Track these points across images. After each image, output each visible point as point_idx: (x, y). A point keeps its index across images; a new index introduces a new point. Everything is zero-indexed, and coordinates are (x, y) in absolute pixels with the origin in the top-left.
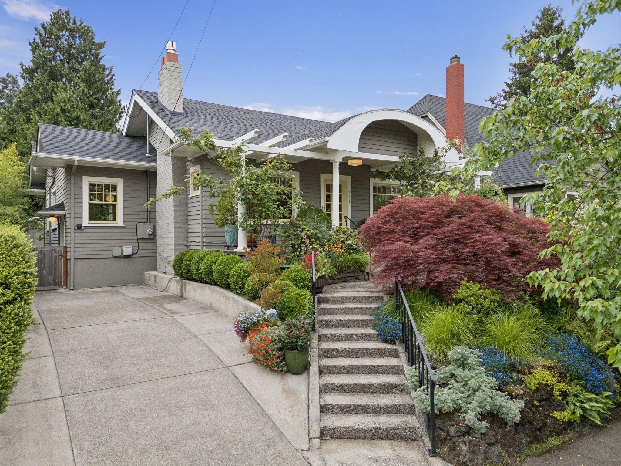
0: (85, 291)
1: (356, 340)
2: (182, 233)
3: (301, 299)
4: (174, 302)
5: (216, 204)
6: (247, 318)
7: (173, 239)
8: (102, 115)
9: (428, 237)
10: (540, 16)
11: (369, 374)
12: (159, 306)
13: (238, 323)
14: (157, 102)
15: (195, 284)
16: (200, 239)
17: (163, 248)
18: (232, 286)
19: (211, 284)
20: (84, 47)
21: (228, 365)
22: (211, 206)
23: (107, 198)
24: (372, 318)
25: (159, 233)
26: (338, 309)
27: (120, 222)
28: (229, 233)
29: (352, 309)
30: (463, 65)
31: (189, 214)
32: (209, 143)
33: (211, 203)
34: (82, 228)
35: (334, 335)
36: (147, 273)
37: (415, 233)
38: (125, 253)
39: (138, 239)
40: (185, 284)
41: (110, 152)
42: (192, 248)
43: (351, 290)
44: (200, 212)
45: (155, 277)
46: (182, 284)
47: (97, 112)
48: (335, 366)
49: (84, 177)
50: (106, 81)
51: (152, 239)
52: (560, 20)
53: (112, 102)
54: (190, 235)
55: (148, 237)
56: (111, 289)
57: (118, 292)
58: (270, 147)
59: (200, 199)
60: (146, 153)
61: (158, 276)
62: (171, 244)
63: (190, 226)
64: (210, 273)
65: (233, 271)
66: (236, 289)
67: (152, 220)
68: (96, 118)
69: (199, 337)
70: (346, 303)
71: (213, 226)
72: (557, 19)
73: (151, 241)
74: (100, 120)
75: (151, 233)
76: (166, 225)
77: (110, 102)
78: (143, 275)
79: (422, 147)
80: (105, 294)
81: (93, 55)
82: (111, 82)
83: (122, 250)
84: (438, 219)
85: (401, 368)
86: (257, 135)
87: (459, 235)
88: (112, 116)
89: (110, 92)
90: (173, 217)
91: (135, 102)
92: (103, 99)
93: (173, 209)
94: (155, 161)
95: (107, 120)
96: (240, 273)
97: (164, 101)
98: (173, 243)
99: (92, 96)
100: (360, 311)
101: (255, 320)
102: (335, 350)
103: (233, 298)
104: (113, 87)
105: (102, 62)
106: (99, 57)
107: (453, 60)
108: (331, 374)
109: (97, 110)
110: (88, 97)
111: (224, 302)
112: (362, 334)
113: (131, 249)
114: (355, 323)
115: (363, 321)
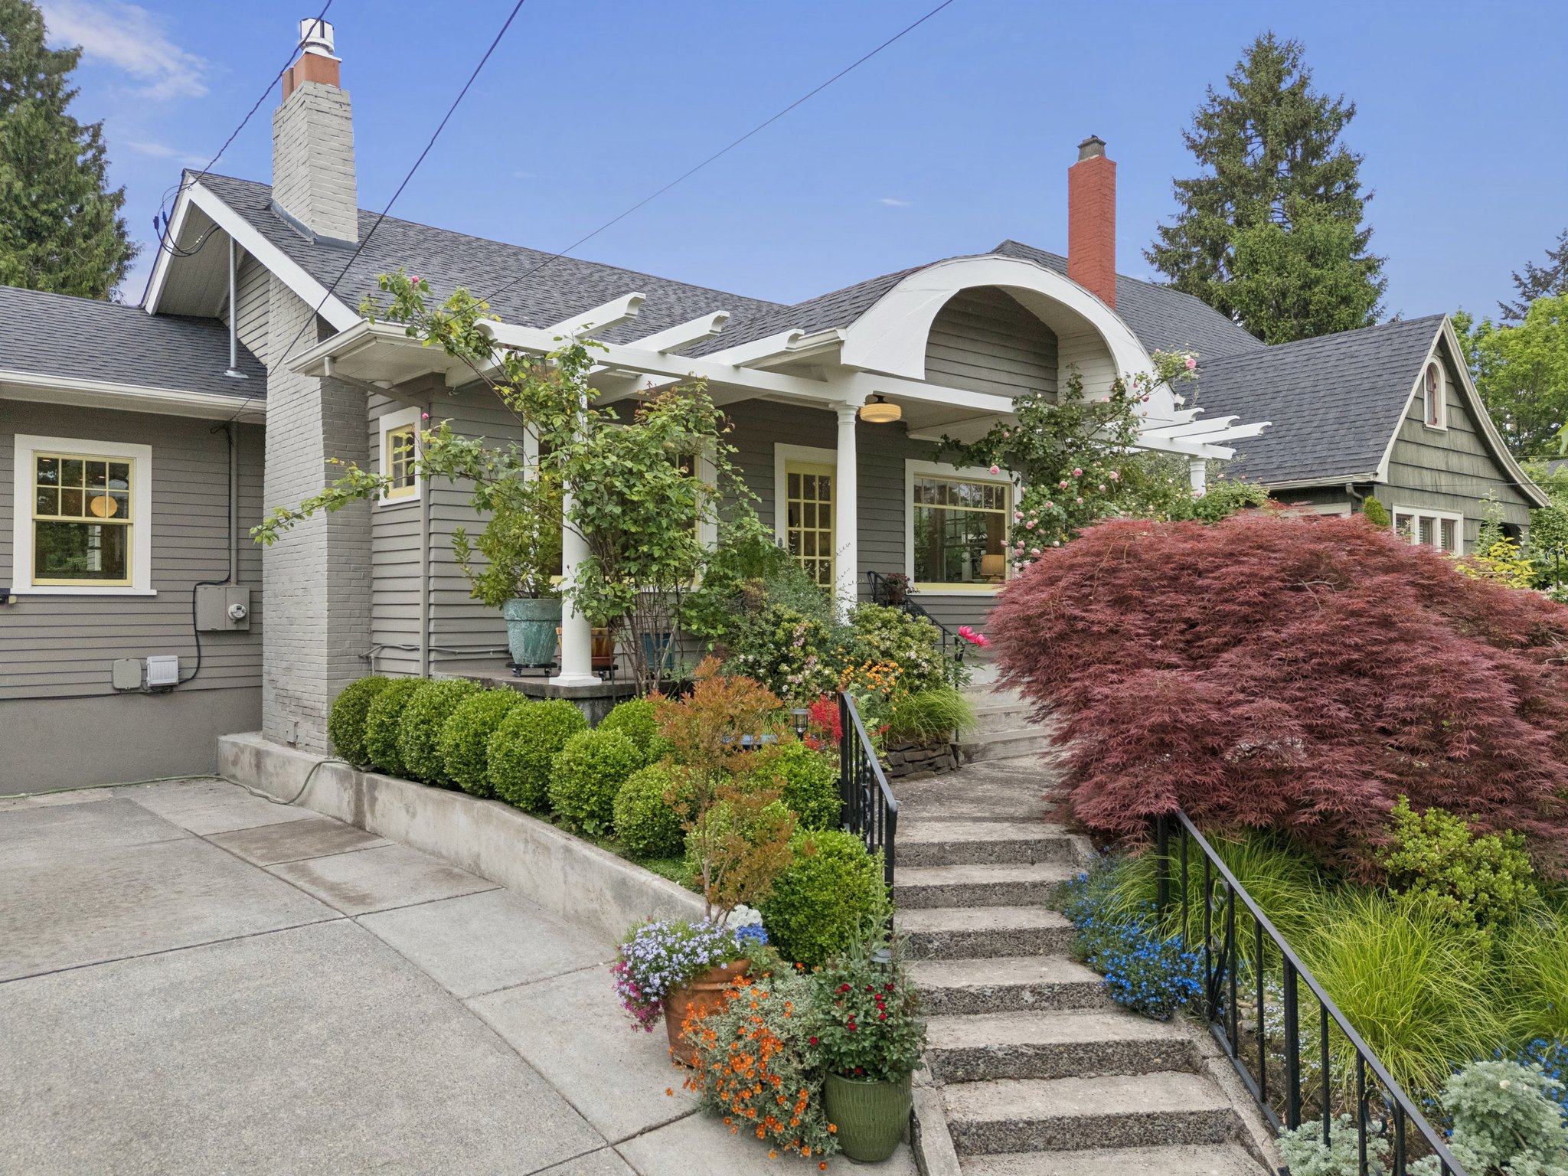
0: (18, 808)
1: (1032, 1008)
2: (353, 620)
3: (849, 873)
4: (339, 848)
5: (482, 529)
6: (671, 951)
7: (325, 637)
8: (68, 260)
9: (1238, 650)
10: (1247, 64)
11: (1121, 1145)
12: (291, 869)
13: (634, 967)
14: (268, 208)
15: (411, 788)
16: (418, 640)
17: (284, 664)
18: (562, 806)
19: (473, 794)
20: (13, 59)
21: (613, 1137)
22: (460, 536)
23: (94, 507)
24: (1066, 923)
25: (270, 617)
26: (941, 889)
27: (139, 578)
28: (524, 625)
29: (985, 887)
30: (1114, 164)
31: (377, 558)
32: (475, 334)
33: (460, 526)
34: (12, 600)
35: (958, 991)
36: (228, 740)
37: (1188, 637)
38: (153, 680)
39: (198, 633)
40: (373, 786)
41: (107, 358)
42: (385, 665)
43: (944, 812)
44: (419, 556)
45: (259, 755)
46: (359, 784)
47: (51, 253)
48: (1002, 1124)
49: (17, 436)
50: (80, 164)
51: (246, 633)
52: (1296, 76)
53: (96, 225)
54: (377, 625)
55: (231, 627)
56: (107, 794)
57: (133, 808)
58: (663, 353)
59: (419, 514)
60: (228, 367)
61: (268, 753)
62: (318, 656)
63: (377, 598)
64: (478, 759)
65: (566, 756)
66: (574, 819)
67: (244, 576)
68: (49, 270)
69: (472, 1004)
70: (953, 863)
71: (466, 598)
72: (1290, 73)
73: (244, 640)
74: (62, 275)
75: (241, 615)
76: (300, 592)
77: (91, 224)
78: (214, 745)
79: (1078, 373)
80: (91, 817)
81: (40, 87)
82: (97, 165)
83: (144, 670)
84: (1264, 595)
85: (1231, 1118)
86: (636, 312)
87: (1357, 647)
88: (94, 264)
89: (91, 196)
90: (323, 568)
91: (192, 206)
92: (71, 217)
93: (325, 544)
94: (262, 393)
95: (82, 277)
96: (590, 766)
97: (292, 205)
98: (325, 651)
99: (35, 205)
100: (1014, 895)
101: (703, 957)
102: (982, 1054)
103: (568, 850)
104: (101, 183)
105: (69, 111)
106: (60, 95)
107: (1089, 149)
108: (988, 1152)
109: (51, 245)
110: (25, 207)
111: (529, 857)
112: (1051, 987)
113: (175, 666)
114: (1013, 942)
115: (1036, 933)
